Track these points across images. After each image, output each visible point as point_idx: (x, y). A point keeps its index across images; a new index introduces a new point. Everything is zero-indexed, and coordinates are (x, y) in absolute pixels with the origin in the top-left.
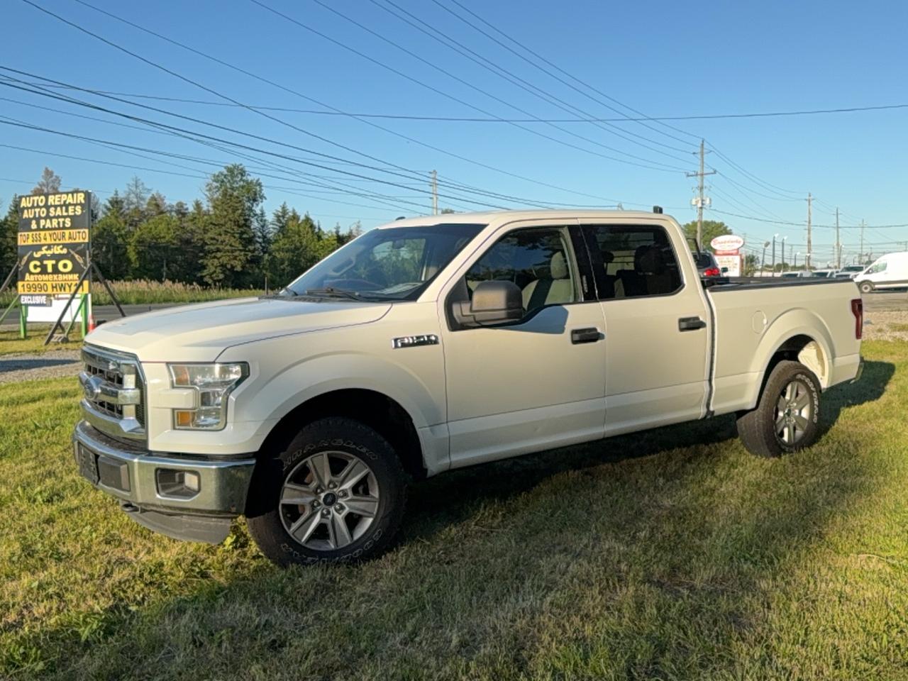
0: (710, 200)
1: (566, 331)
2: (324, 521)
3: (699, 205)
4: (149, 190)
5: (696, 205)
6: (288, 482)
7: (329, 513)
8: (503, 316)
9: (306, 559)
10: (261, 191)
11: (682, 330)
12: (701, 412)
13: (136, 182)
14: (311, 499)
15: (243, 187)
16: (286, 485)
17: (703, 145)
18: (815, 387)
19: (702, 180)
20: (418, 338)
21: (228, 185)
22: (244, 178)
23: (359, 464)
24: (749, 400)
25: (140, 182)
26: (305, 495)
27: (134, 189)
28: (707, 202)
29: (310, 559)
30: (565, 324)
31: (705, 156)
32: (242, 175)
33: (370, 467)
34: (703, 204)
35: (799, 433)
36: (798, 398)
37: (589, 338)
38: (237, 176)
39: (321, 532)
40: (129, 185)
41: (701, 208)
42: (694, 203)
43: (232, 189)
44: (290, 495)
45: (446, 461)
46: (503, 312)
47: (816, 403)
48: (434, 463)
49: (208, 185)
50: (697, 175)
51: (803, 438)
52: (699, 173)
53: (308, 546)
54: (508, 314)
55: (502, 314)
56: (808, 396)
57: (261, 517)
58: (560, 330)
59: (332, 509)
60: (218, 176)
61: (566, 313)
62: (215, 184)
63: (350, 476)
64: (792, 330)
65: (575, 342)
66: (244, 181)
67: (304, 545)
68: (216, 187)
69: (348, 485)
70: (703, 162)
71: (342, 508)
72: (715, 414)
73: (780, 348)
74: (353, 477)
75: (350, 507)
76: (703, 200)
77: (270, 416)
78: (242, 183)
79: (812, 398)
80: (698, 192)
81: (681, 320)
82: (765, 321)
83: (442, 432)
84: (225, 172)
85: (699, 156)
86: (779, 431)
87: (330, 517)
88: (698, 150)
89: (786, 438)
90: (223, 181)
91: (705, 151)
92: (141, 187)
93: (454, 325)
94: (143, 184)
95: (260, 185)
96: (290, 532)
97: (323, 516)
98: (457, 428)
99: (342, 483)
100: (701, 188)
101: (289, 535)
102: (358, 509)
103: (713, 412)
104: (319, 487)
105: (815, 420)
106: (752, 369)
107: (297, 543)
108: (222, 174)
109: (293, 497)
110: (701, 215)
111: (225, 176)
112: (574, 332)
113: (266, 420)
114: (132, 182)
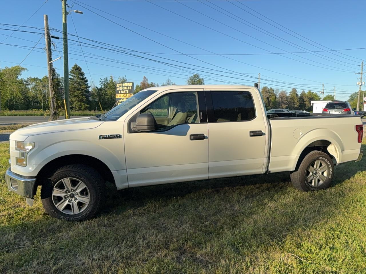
0: (365, 83)
1: (187, 135)
2: (69, 203)
3: (360, 85)
4: (172, 82)
5: (359, 85)
6: (55, 188)
7: (72, 200)
8: (146, 128)
9: (61, 217)
10: (203, 81)
11: (251, 136)
12: (263, 171)
13: (169, 80)
14: (65, 194)
15: (198, 81)
16: (54, 188)
17: (363, 62)
18: (330, 163)
19: (362, 75)
20: (111, 135)
21: (194, 80)
22: (199, 78)
23: (82, 183)
24: (291, 167)
25: (170, 80)
26: (62, 193)
27: (168, 82)
28: (364, 83)
29: (62, 217)
30: (187, 132)
31: (363, 66)
32: (198, 77)
33: (87, 185)
34: (361, 84)
35: (321, 182)
36: (321, 167)
37: (198, 138)
38: (196, 77)
39: (68, 207)
40: (166, 81)
41: (361, 86)
42: (358, 84)
43: (195, 81)
44: (56, 192)
45: (126, 184)
46: (146, 126)
47: (331, 170)
48: (120, 185)
49: (188, 81)
50: (360, 74)
51: (323, 184)
52: (361, 72)
53: (62, 212)
54: (148, 127)
55: (146, 127)
56: (326, 166)
57: (44, 199)
58: (185, 134)
59: (73, 199)
60: (191, 78)
61: (189, 127)
62: (190, 80)
63: (79, 188)
64: (317, 137)
65: (191, 139)
66: (198, 79)
67: (61, 211)
68: (190, 81)
69: (78, 191)
70: (362, 69)
71: (76, 199)
72: (271, 172)
73: (308, 145)
74: (80, 188)
75: (79, 199)
76: (361, 83)
77: (41, 163)
78: (198, 80)
79: (329, 168)
80: (360, 80)
81: (251, 132)
82: (301, 133)
83: (124, 173)
84: (193, 76)
85: (361, 66)
86: (309, 181)
87: (72, 202)
88: (361, 64)
89: (313, 184)
90: (192, 79)
91: (363, 64)
92: (170, 82)
93: (130, 131)
94: (170, 81)
95: (203, 80)
96: (56, 206)
97: (69, 201)
98: (130, 172)
99: (76, 190)
100: (361, 79)
101: (56, 207)
102: (82, 201)
103: (270, 171)
104: (67, 190)
105: (330, 177)
106: (293, 154)
107: (59, 210)
108: (192, 77)
109: (57, 193)
110: (360, 88)
111: (193, 78)
112: (191, 135)
113: (40, 164)
114: (167, 80)
